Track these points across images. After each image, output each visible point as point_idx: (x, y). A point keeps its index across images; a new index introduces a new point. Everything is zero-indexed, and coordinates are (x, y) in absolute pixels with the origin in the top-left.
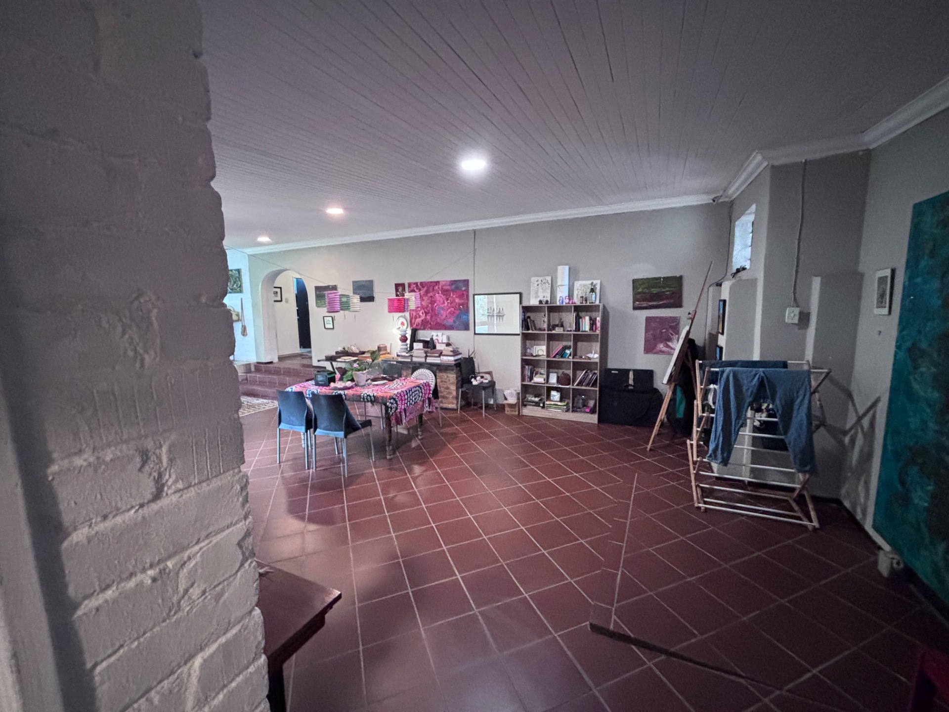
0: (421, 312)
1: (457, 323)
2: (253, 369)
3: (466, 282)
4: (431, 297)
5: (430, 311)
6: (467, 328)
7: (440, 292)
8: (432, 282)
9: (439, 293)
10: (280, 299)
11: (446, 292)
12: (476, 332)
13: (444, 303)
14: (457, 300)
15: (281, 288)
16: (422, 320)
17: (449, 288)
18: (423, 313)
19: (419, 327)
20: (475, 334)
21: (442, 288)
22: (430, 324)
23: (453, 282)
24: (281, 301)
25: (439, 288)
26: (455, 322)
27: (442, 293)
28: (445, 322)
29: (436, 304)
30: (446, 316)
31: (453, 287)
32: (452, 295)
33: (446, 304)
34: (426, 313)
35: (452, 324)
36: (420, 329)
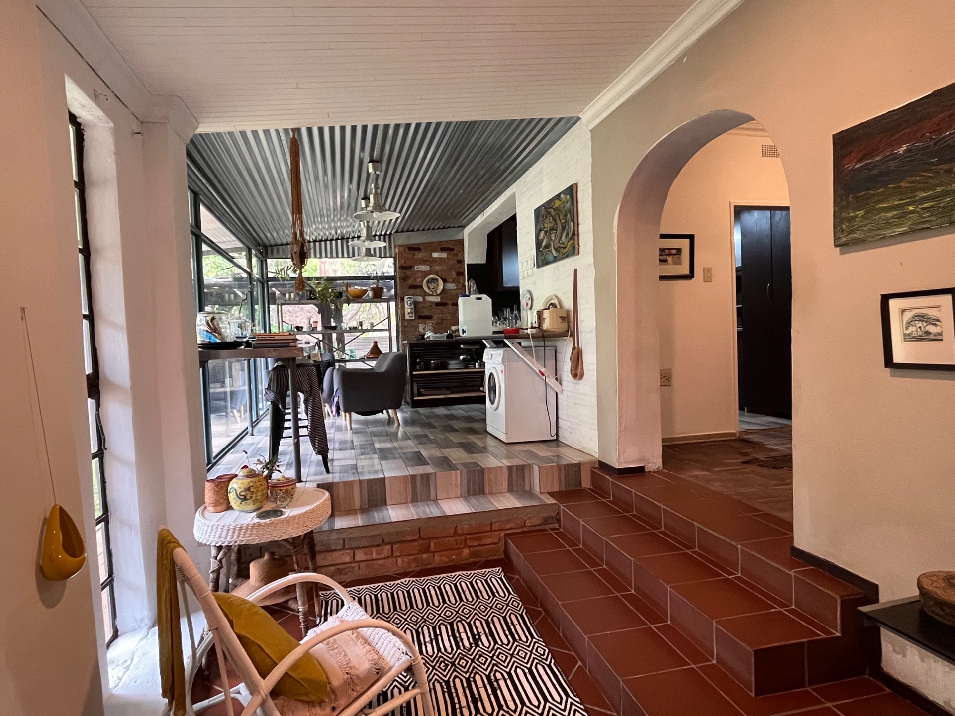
2: (586, 483)
10: (687, 272)
15: (691, 237)
24: (691, 276)
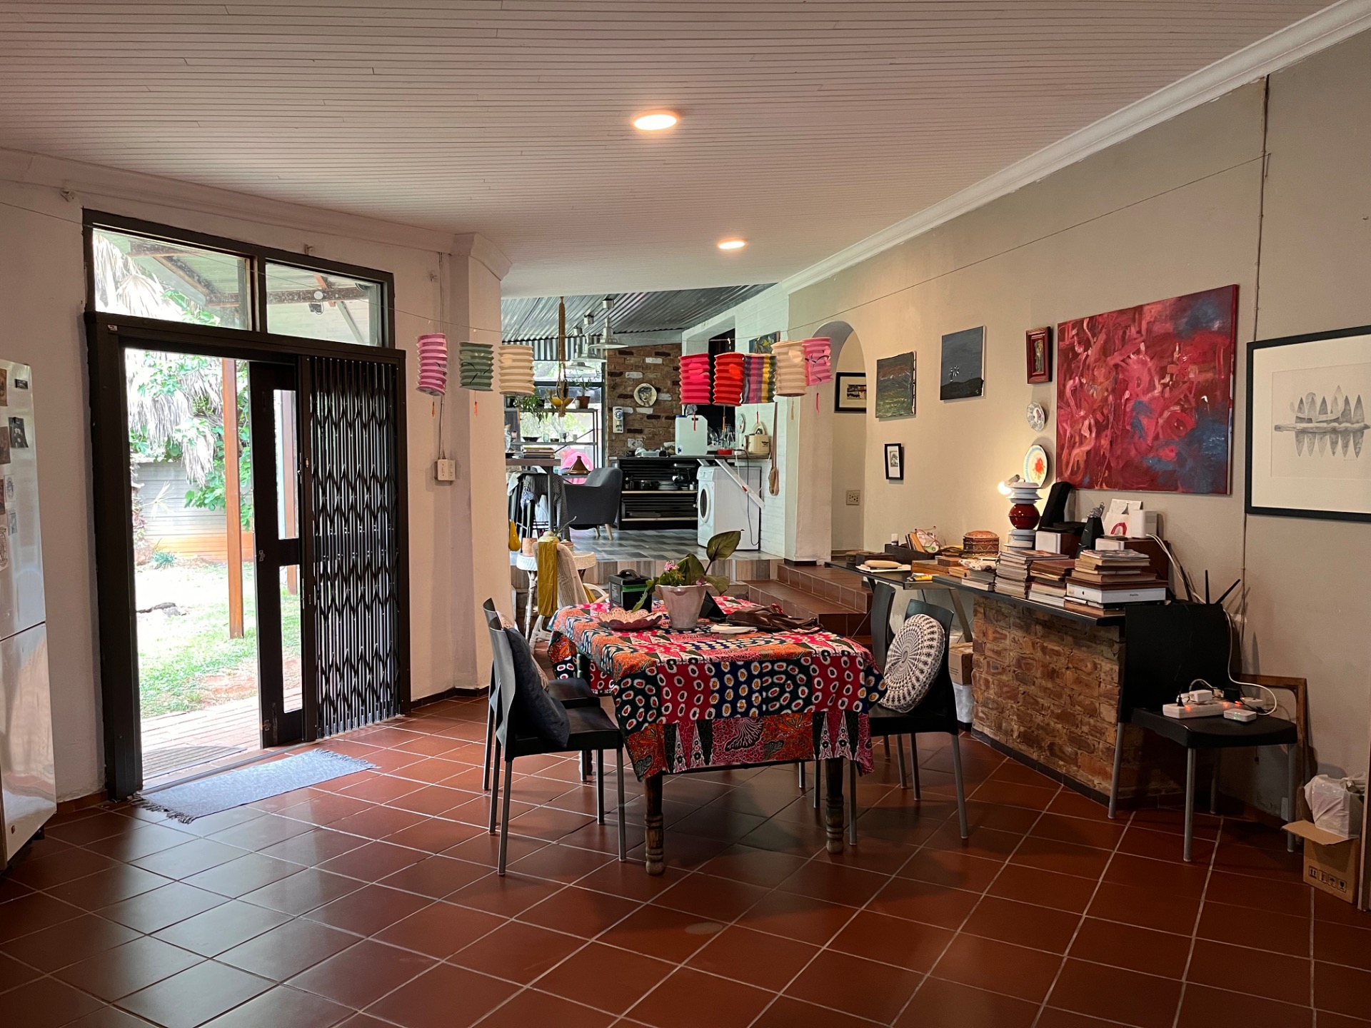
0: (1087, 423)
1: (1189, 463)
3: (1231, 298)
4: (1116, 366)
5: (1112, 419)
6: (1220, 487)
8: (1121, 312)
9: (1138, 352)
11: (1159, 346)
12: (1255, 503)
13: (1151, 387)
14: (1193, 374)
16: (1088, 453)
17: (1169, 327)
19: (1081, 477)
20: (1250, 510)
21: (1149, 331)
22: (1109, 467)
23: (1185, 303)
25: (1139, 332)
26: (1181, 460)
27: (1147, 348)
28: (1150, 461)
29: (1127, 395)
30: (1157, 437)
31: (1183, 322)
32: (1176, 355)
33: (1159, 388)
34: (1100, 428)
35: (1171, 468)
36: (1081, 484)
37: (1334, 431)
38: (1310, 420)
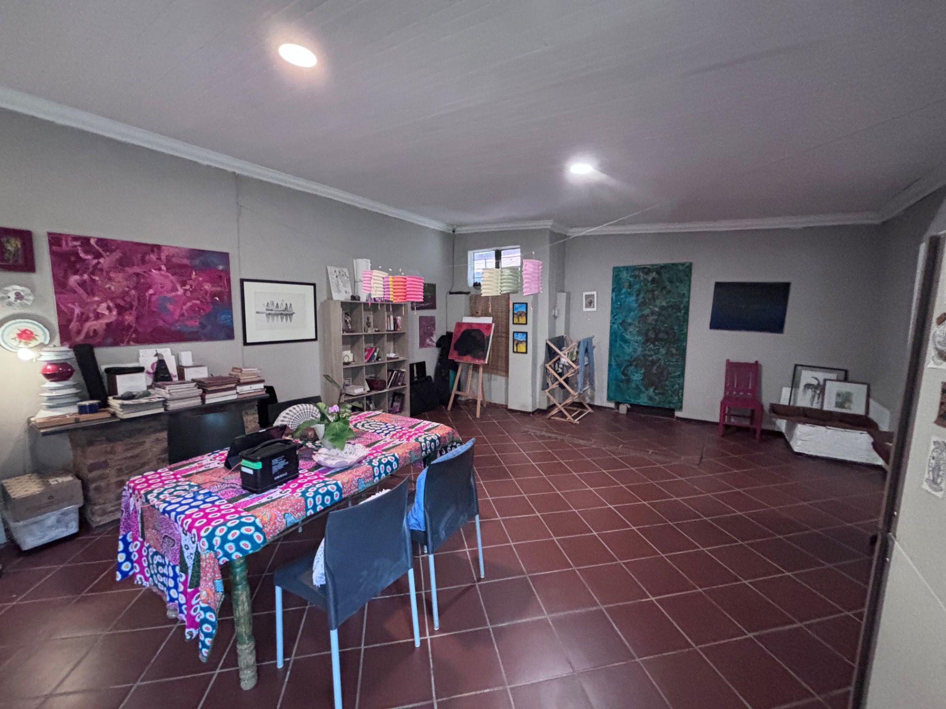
0: (104, 305)
1: (209, 327)
3: (224, 257)
4: (137, 275)
5: (135, 303)
6: (229, 335)
7: (163, 267)
8: (137, 244)
9: (160, 269)
11: (177, 269)
13: (174, 289)
14: (207, 287)
16: (108, 325)
17: (186, 261)
18: (109, 308)
19: (98, 340)
20: (246, 343)
21: (168, 260)
22: (136, 331)
23: (197, 253)
26: (203, 326)
27: (167, 269)
28: (178, 327)
29: (151, 291)
30: (183, 315)
31: (197, 262)
32: (193, 276)
33: (180, 291)
34: (121, 310)
35: (195, 330)
36: (101, 345)
37: (282, 314)
38: (272, 310)
